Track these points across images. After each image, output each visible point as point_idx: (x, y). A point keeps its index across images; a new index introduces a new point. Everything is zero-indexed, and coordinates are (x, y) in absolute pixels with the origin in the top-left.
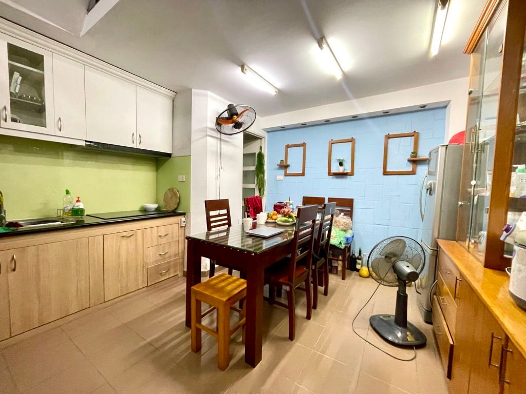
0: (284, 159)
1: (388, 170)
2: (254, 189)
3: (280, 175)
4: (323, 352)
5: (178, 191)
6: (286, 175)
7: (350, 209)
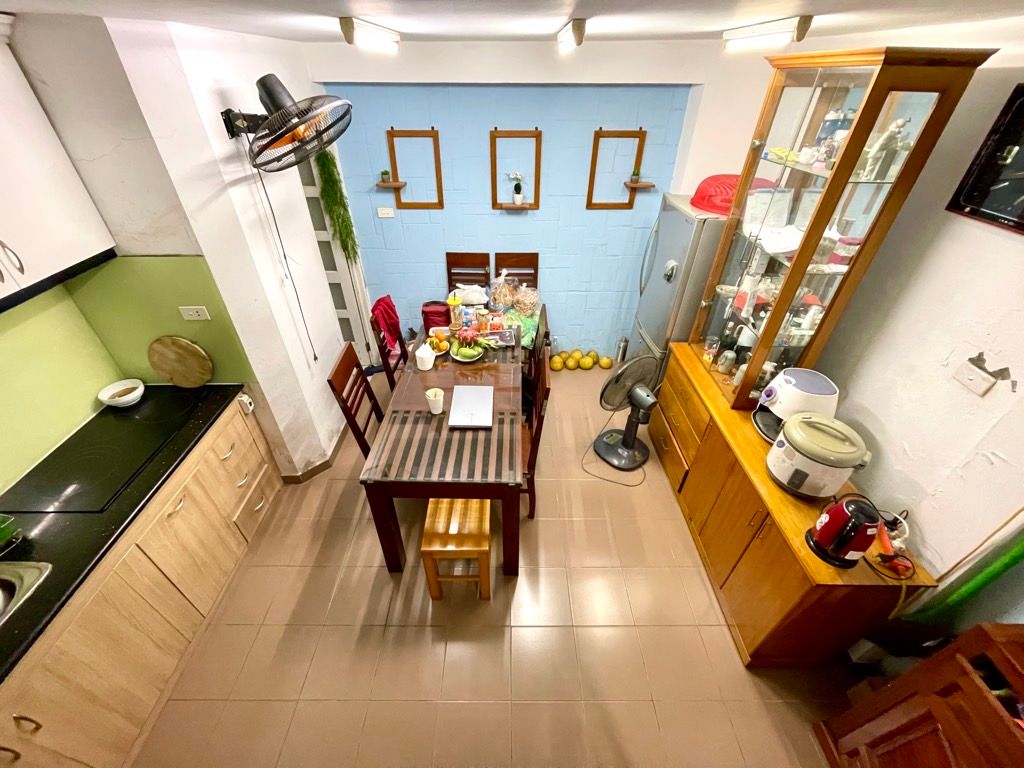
0: (388, 168)
1: (595, 200)
2: (329, 242)
3: (386, 207)
4: (570, 516)
5: (195, 343)
6: (400, 205)
7: (532, 272)
